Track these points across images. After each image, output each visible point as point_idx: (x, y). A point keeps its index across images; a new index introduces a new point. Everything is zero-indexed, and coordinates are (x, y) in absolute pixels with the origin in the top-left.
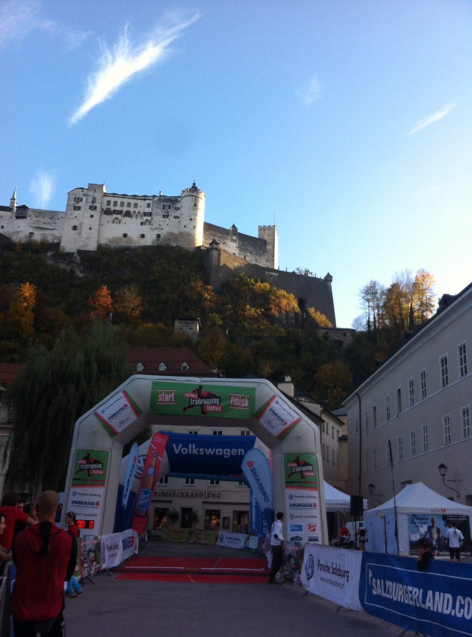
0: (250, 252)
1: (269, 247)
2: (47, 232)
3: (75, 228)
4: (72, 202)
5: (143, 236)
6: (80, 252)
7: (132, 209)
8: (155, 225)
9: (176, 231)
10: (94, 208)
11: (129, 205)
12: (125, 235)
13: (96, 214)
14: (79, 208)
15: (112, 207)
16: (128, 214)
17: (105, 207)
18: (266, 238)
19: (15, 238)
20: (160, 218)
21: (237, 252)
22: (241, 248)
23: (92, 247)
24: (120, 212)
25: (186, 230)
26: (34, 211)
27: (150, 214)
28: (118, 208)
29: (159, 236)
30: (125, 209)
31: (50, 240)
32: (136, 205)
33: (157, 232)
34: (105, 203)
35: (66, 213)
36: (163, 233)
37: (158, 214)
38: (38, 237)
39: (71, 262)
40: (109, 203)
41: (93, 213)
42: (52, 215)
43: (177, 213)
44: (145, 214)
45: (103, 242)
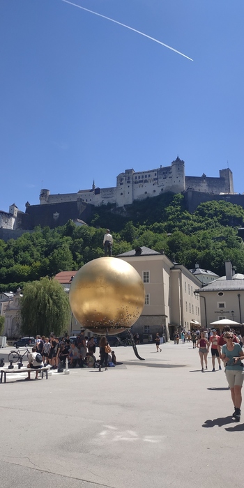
0: (215, 187)
1: (226, 181)
2: (110, 199)
3: (122, 194)
4: (119, 181)
5: (155, 191)
6: (125, 206)
7: (147, 179)
8: (160, 184)
9: (171, 185)
10: (129, 182)
11: (146, 176)
12: (146, 193)
13: (131, 185)
14: (122, 184)
15: (138, 180)
16: (146, 181)
17: (134, 180)
18: (224, 176)
19: (96, 205)
20: (162, 179)
21: (207, 188)
22: (209, 186)
23: (131, 202)
24: (142, 181)
25: (175, 184)
26: (102, 189)
27: (157, 179)
28: (141, 179)
29: (162, 190)
30: (144, 179)
31: (112, 202)
32: (149, 176)
33: (161, 188)
34: (134, 178)
35: (117, 187)
36: (164, 188)
37: (161, 178)
38: (106, 202)
39: (122, 211)
40: (136, 177)
41: (129, 185)
42: (111, 189)
43: (170, 175)
44: (154, 179)
45: (136, 198)
